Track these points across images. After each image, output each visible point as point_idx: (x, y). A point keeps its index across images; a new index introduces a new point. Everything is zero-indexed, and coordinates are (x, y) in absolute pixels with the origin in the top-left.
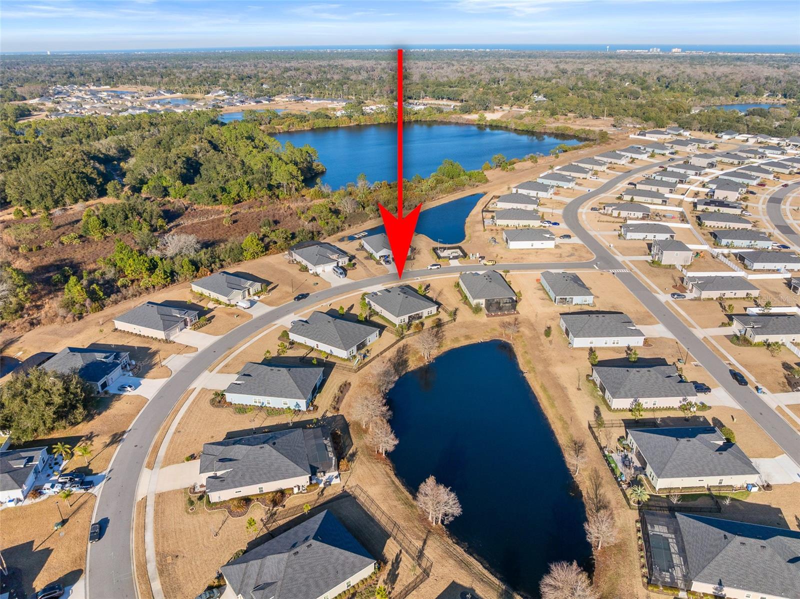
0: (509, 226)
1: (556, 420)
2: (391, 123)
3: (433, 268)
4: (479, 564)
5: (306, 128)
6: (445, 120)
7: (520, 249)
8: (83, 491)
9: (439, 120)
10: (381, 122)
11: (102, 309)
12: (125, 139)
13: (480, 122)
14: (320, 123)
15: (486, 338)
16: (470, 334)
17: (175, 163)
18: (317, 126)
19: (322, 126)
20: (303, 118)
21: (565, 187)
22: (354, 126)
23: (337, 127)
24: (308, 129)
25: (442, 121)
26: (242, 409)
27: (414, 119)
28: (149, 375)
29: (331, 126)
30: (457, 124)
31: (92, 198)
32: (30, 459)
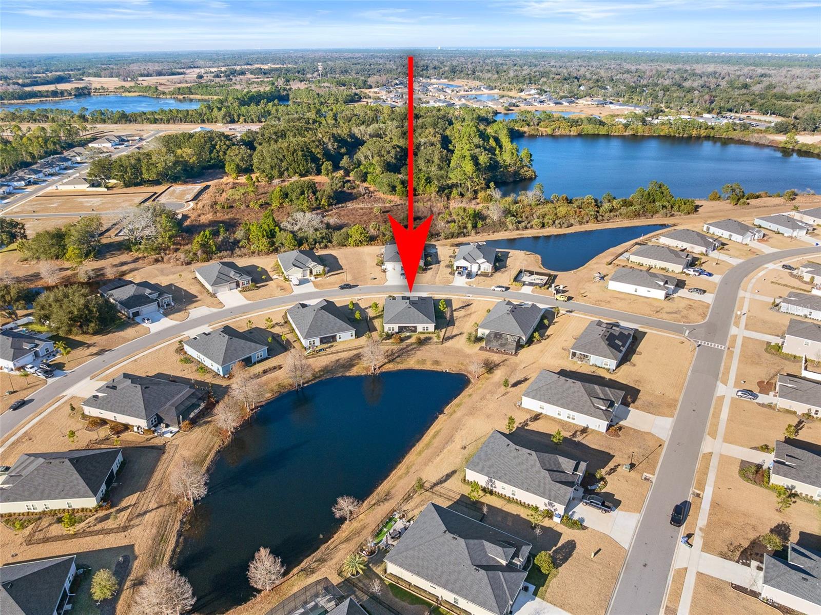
0: (644, 265)
1: (404, 467)
2: (674, 136)
3: (496, 289)
4: (173, 545)
5: (572, 133)
6: (744, 139)
7: (619, 292)
8: (44, 378)
9: (736, 139)
10: (662, 134)
11: (209, 261)
12: (384, 127)
13: (786, 145)
14: (589, 129)
15: (454, 369)
16: (441, 360)
17: (389, 152)
18: (585, 132)
19: (591, 132)
20: (575, 123)
21: (786, 235)
22: (628, 135)
23: (608, 135)
24: (575, 134)
25: (740, 140)
26: (188, 360)
27: (704, 134)
28: (172, 316)
29: (600, 133)
30: (757, 145)
31: (311, 174)
32: (37, 346)
